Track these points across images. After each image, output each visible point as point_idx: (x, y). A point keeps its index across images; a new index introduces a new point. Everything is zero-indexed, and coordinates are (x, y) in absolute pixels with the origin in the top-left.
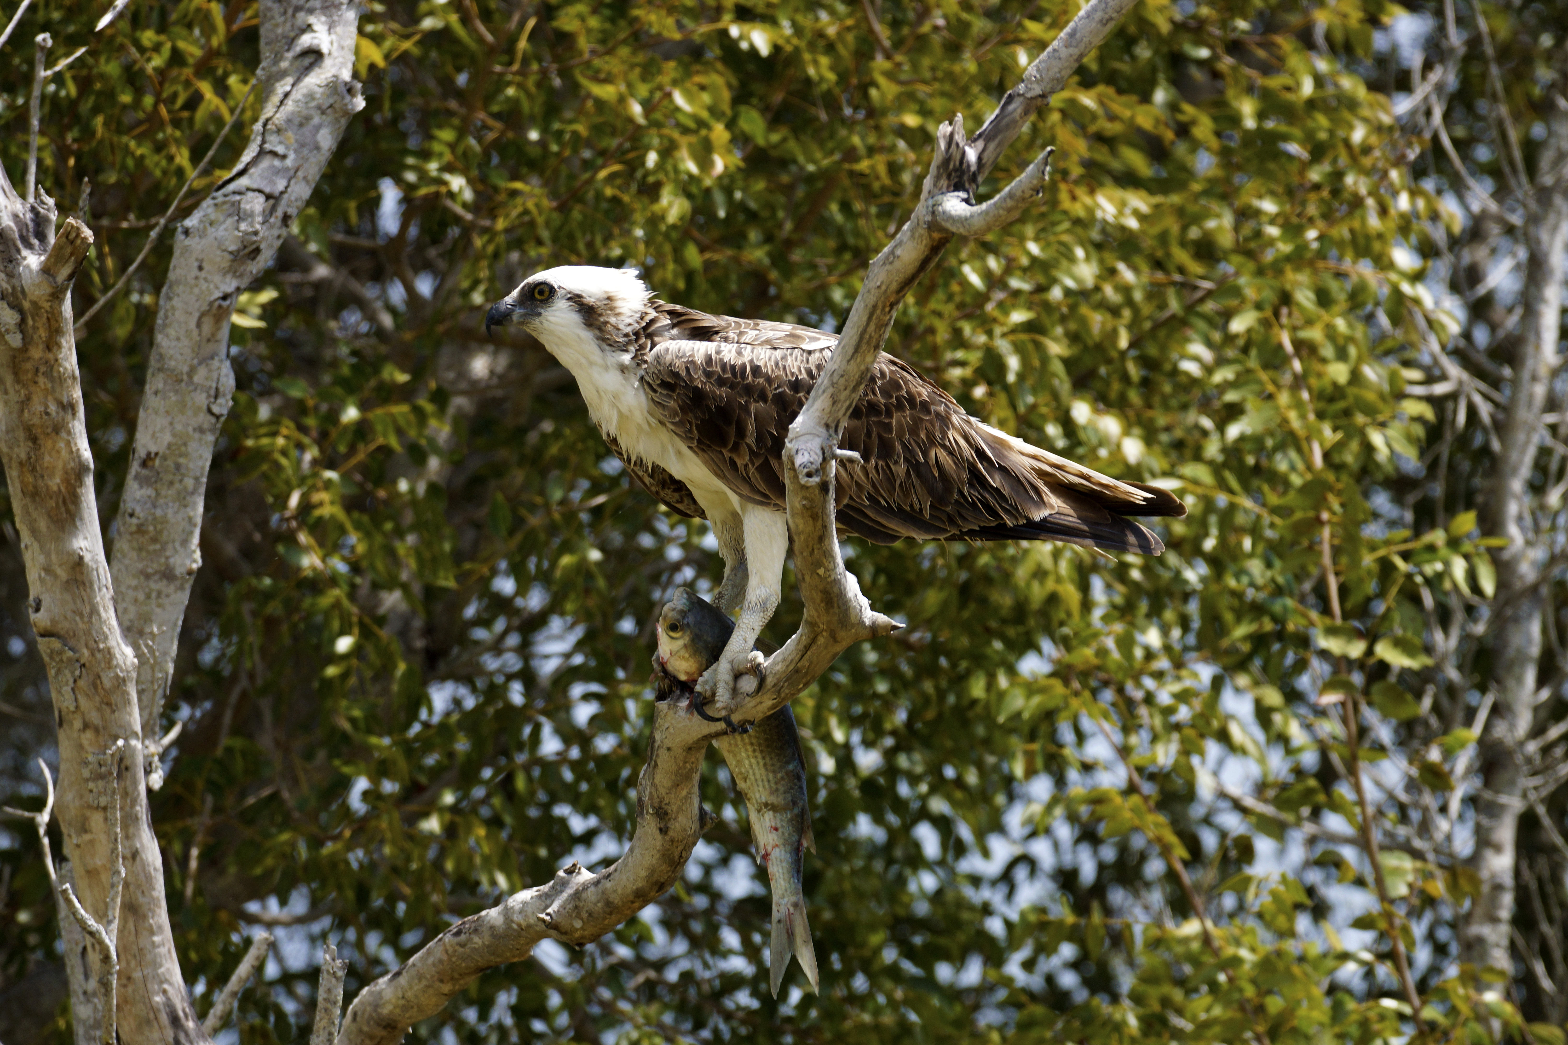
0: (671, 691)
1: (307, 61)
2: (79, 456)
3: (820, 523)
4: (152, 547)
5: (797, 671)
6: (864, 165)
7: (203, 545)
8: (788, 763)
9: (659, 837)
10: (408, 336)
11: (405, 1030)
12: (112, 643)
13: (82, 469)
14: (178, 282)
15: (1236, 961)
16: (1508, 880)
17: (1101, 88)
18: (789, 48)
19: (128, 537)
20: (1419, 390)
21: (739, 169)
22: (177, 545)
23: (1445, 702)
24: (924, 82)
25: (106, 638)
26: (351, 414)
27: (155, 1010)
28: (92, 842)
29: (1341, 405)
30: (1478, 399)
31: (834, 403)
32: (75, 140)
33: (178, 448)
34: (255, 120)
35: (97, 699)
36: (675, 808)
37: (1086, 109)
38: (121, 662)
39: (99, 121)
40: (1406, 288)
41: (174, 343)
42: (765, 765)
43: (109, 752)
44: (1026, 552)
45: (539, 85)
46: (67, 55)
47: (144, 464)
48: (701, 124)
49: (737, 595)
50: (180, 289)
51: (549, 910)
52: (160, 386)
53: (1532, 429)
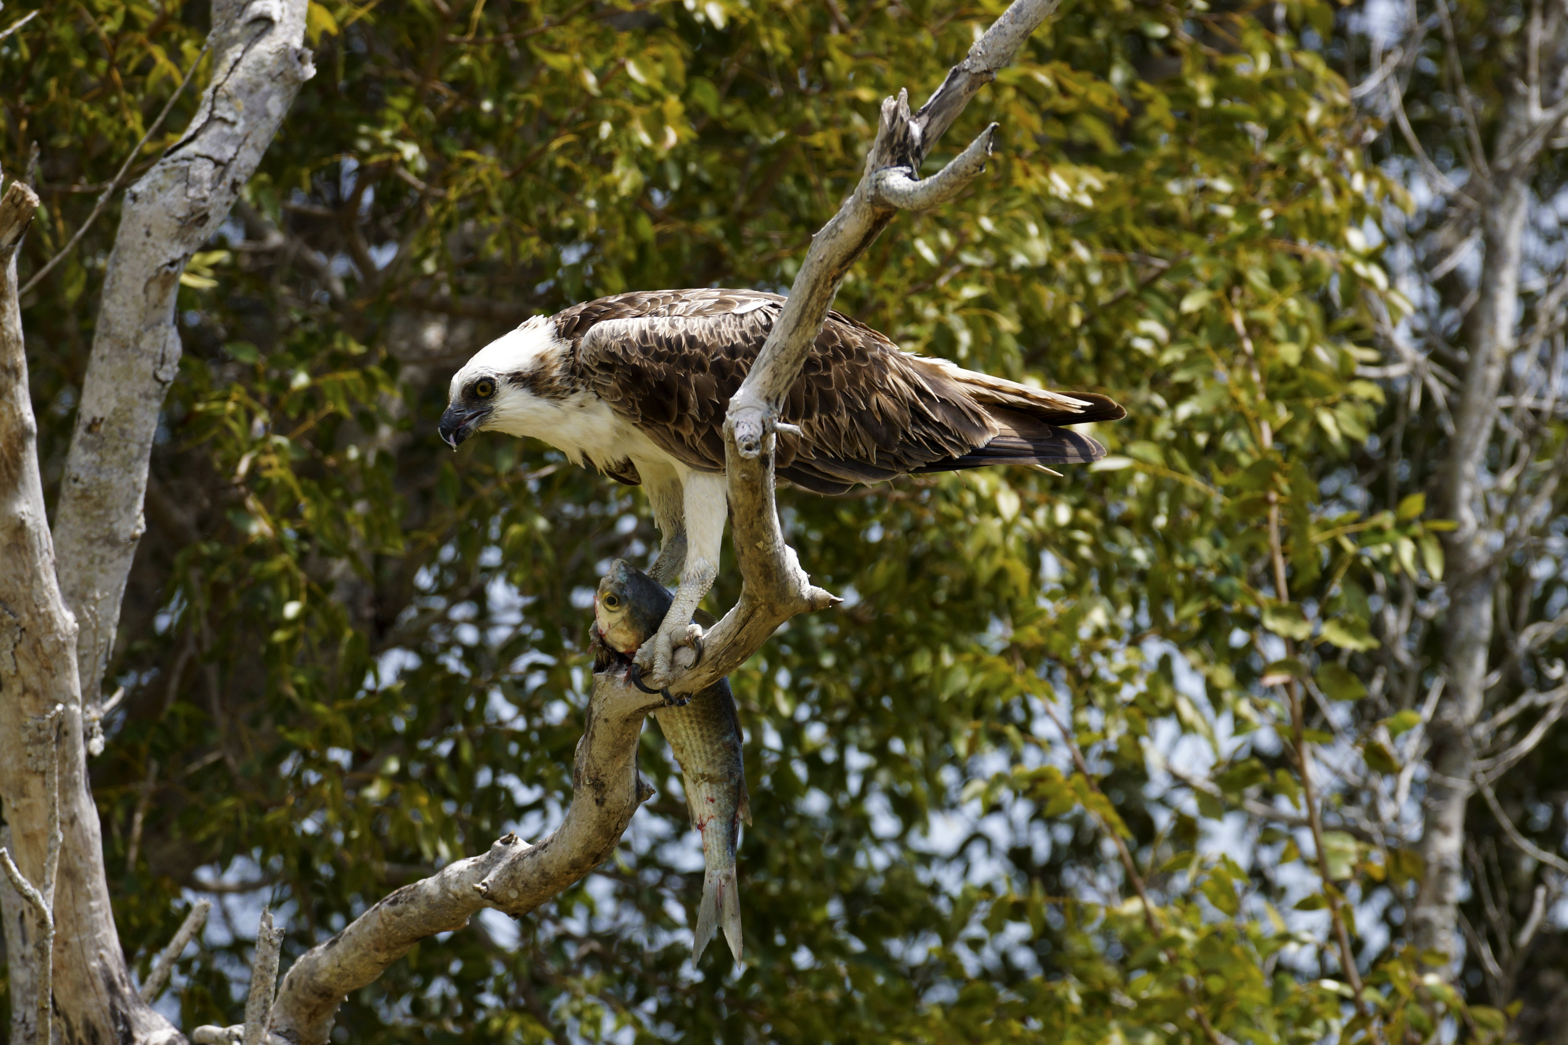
0: (609, 663)
1: (258, 28)
2: (22, 421)
3: (759, 495)
4: (96, 513)
5: (735, 644)
6: (818, 139)
7: (147, 511)
8: (725, 734)
9: (595, 808)
10: (360, 304)
11: (340, 998)
12: (53, 607)
13: (25, 433)
14: (125, 248)
15: (1177, 941)
16: (1455, 863)
17: (1057, 65)
18: (744, 21)
19: (72, 502)
20: (1373, 372)
21: (692, 141)
22: (121, 510)
23: (1395, 685)
24: (878, 56)
25: (47, 603)
26: (301, 380)
27: (92, 976)
28: (30, 807)
29: (1292, 386)
30: (1433, 382)
31: (775, 376)
32: (28, 103)
33: (123, 414)
34: (206, 85)
35: (37, 663)
36: (611, 779)
37: (1040, 86)
38: (61, 627)
39: (52, 84)
40: (1360, 269)
41: (121, 309)
42: (702, 736)
43: (48, 716)
44: (975, 527)
45: (494, 55)
46: (21, 17)
47: (89, 429)
48: (655, 95)
49: (674, 567)
50: (127, 255)
51: (485, 880)
52: (107, 351)
53: (1484, 413)
